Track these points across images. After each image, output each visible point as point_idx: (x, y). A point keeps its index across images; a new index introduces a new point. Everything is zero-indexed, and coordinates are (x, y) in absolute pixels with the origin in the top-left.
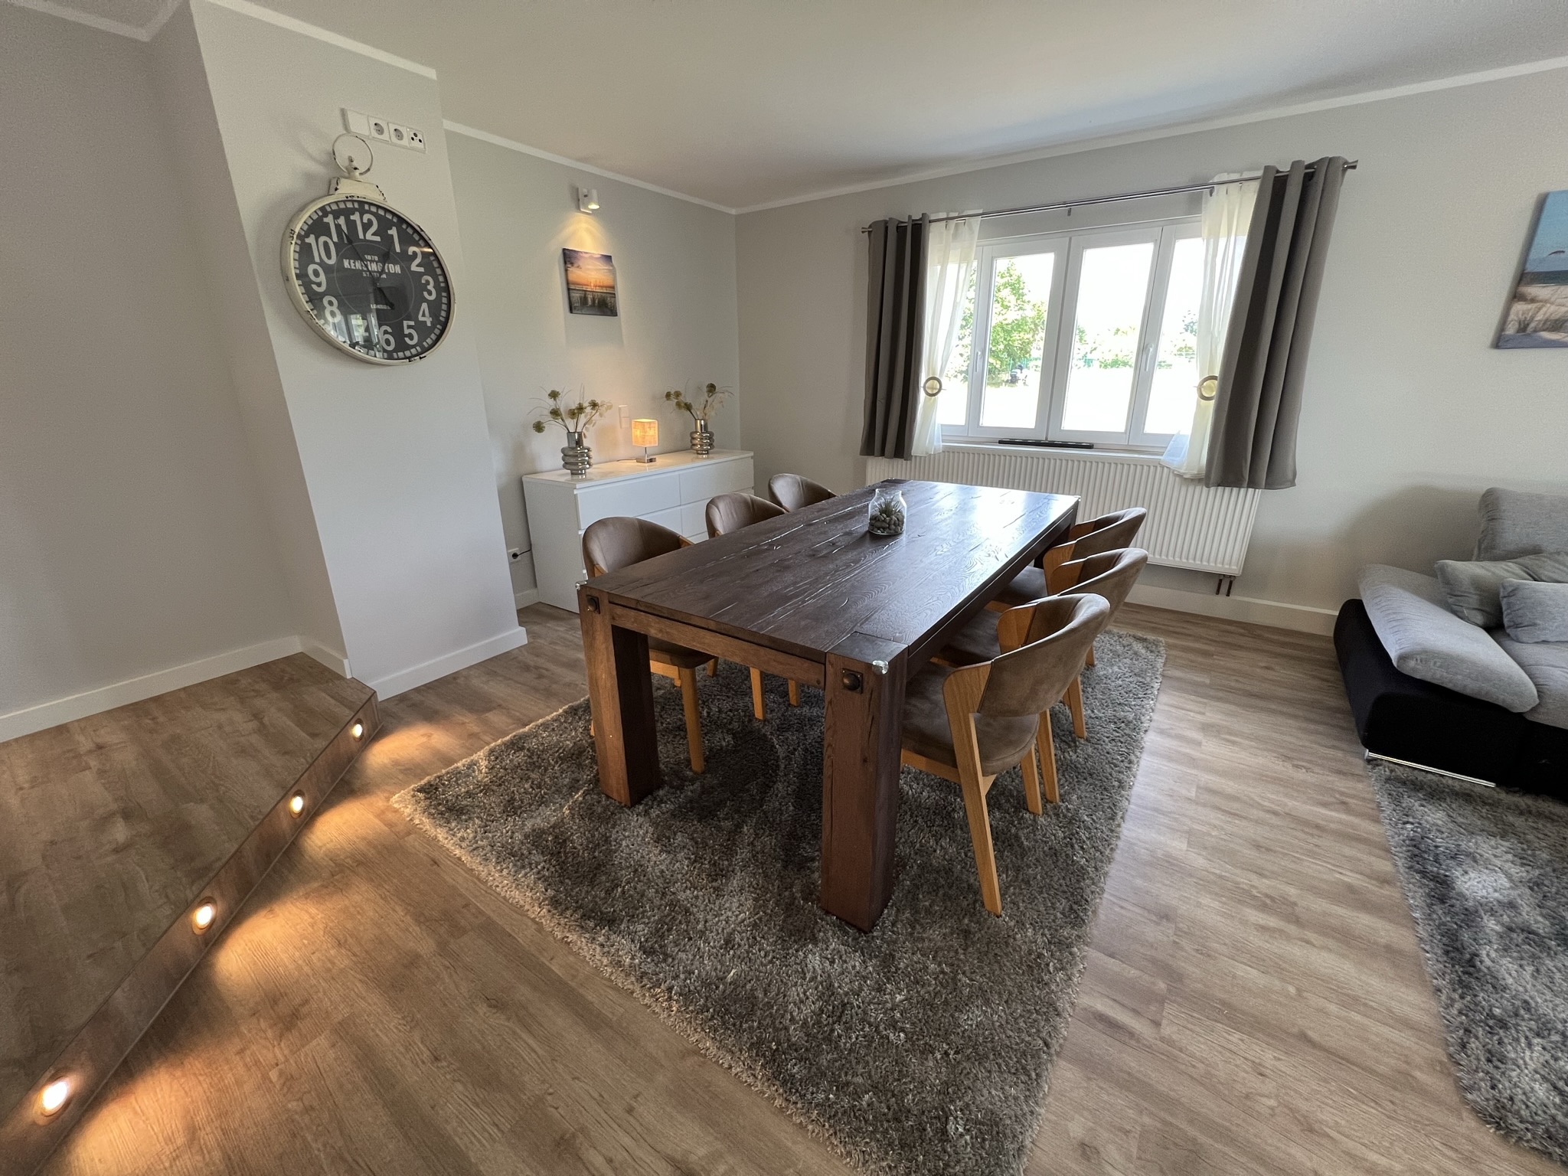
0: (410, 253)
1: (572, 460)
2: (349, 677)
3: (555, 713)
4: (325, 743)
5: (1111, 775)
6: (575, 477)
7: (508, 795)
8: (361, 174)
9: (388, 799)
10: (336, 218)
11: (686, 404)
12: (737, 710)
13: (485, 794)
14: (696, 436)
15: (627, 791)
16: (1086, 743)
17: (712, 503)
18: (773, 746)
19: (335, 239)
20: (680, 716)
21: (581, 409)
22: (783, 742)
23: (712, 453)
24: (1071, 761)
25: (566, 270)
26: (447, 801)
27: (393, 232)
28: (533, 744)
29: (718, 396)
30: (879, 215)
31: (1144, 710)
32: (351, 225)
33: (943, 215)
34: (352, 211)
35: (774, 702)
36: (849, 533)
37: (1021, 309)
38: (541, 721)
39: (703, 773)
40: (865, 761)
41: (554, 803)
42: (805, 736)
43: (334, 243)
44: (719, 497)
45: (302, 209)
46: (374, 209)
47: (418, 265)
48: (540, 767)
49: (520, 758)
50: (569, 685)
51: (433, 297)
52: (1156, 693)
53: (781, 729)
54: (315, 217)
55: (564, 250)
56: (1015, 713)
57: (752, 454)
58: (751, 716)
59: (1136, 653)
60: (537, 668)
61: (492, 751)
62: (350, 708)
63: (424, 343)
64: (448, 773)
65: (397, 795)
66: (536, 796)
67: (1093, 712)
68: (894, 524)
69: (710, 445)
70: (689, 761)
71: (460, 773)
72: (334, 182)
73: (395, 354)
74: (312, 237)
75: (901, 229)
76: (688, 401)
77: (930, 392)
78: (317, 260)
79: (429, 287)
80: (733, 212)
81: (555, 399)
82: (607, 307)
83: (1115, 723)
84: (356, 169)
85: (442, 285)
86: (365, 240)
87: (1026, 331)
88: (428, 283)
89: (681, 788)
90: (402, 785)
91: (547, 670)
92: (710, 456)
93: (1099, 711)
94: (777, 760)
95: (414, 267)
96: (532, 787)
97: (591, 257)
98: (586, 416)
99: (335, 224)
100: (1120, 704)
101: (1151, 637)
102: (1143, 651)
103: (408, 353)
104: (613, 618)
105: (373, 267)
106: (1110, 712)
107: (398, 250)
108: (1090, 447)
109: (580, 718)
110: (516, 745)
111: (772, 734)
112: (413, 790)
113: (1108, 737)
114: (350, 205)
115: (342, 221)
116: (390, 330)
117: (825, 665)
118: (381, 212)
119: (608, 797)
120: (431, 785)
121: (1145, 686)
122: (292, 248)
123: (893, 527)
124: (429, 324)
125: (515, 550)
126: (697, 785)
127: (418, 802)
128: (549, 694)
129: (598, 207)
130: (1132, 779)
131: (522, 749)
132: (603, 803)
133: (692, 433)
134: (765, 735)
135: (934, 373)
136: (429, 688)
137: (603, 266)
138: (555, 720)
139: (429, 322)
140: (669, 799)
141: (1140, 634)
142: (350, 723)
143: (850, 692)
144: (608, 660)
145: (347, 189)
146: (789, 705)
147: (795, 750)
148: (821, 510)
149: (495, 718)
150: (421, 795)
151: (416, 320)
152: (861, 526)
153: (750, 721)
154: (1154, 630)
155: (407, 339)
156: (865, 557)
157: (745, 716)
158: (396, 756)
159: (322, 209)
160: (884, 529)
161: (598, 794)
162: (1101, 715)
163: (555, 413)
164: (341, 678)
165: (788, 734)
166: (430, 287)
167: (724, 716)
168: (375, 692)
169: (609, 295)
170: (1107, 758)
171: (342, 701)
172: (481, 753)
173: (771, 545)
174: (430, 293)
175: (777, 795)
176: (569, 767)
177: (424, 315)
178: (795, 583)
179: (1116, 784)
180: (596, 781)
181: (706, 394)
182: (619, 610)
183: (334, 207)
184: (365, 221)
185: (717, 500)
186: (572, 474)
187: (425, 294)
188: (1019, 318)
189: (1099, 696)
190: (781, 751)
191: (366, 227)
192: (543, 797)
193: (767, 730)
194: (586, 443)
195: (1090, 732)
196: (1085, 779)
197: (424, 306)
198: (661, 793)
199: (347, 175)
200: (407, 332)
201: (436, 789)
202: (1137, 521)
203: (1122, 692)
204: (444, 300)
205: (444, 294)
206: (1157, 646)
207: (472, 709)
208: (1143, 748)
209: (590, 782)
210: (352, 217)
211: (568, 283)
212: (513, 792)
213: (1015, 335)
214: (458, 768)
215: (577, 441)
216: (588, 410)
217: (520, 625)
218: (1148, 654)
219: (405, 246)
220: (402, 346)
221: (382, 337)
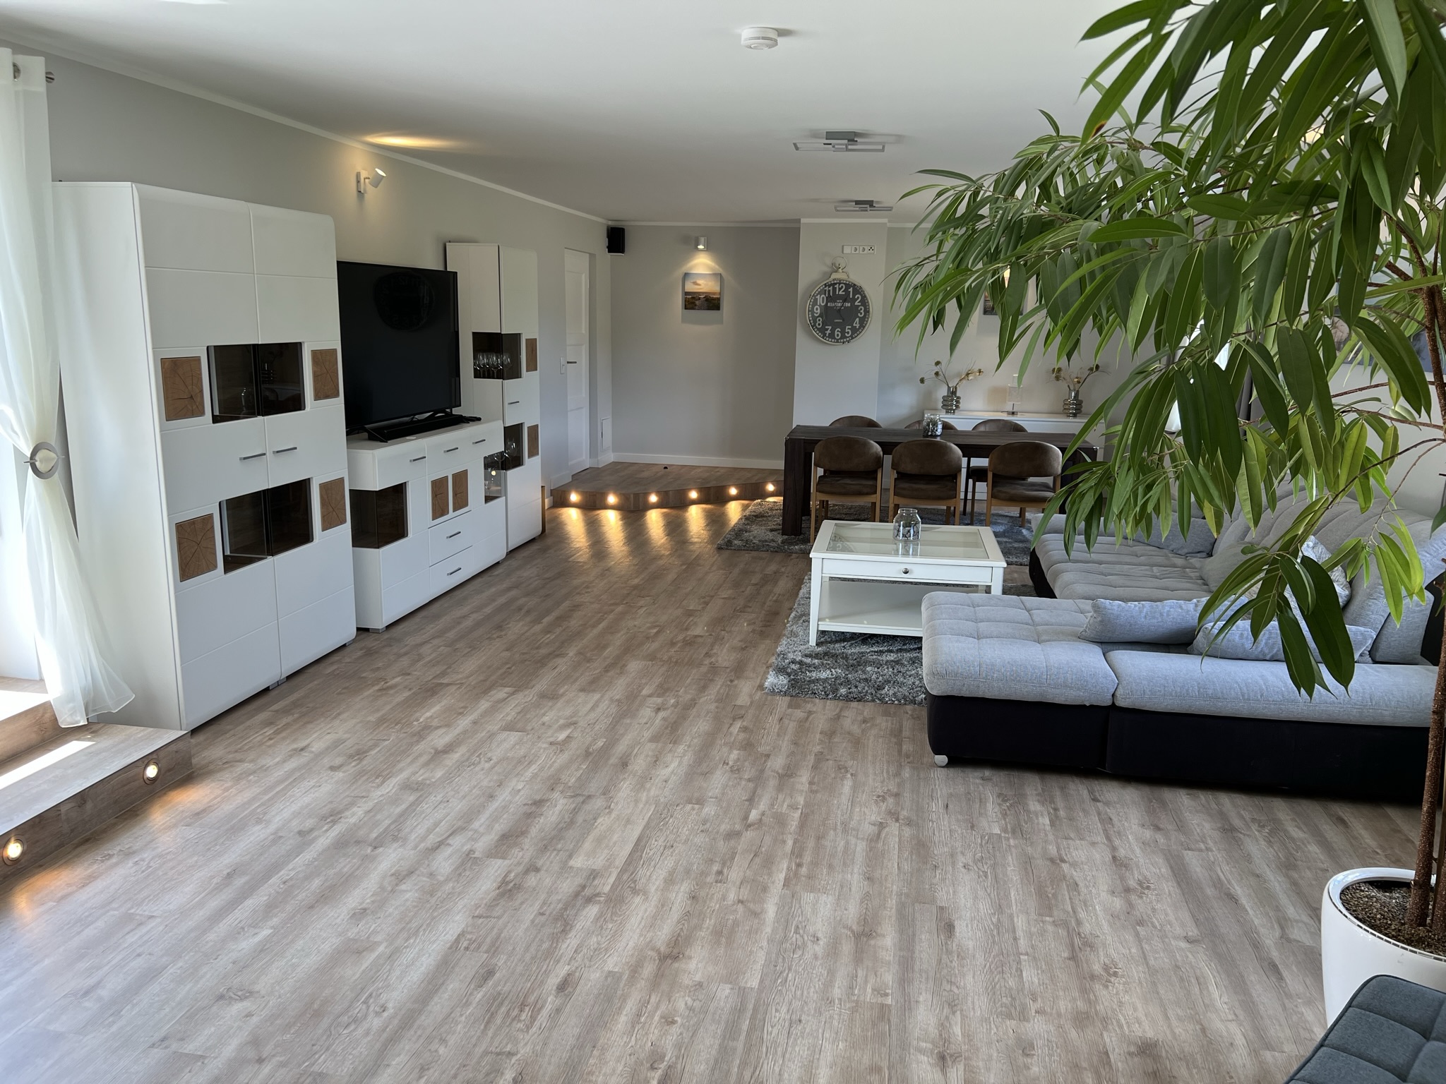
0: (856, 298)
8: (842, 269)
10: (829, 287)
14: (1067, 402)
19: (827, 295)
27: (850, 290)
32: (834, 289)
34: (836, 284)
43: (826, 297)
45: (816, 285)
46: (844, 282)
47: (858, 303)
51: (861, 315)
54: (821, 288)
63: (853, 336)
72: (831, 273)
73: (840, 340)
74: (818, 296)
78: (818, 304)
81: (938, 366)
84: (840, 267)
85: (866, 310)
86: (839, 294)
88: (861, 309)
95: (856, 303)
99: (828, 290)
103: (845, 340)
105: (840, 305)
107: (851, 297)
114: (835, 282)
115: (831, 288)
116: (840, 330)
118: (847, 283)
122: (812, 300)
124: (857, 327)
139: (857, 325)
145: (834, 276)
151: (852, 325)
155: (846, 334)
159: (824, 285)
163: (938, 374)
166: (862, 311)
177: (856, 323)
183: (829, 283)
184: (840, 287)
187: (859, 314)
191: (840, 289)
197: (857, 319)
199: (836, 270)
200: (847, 331)
204: (866, 316)
205: (866, 314)
210: (835, 286)
215: (952, 393)
219: (854, 295)
220: (843, 337)
221: (836, 333)
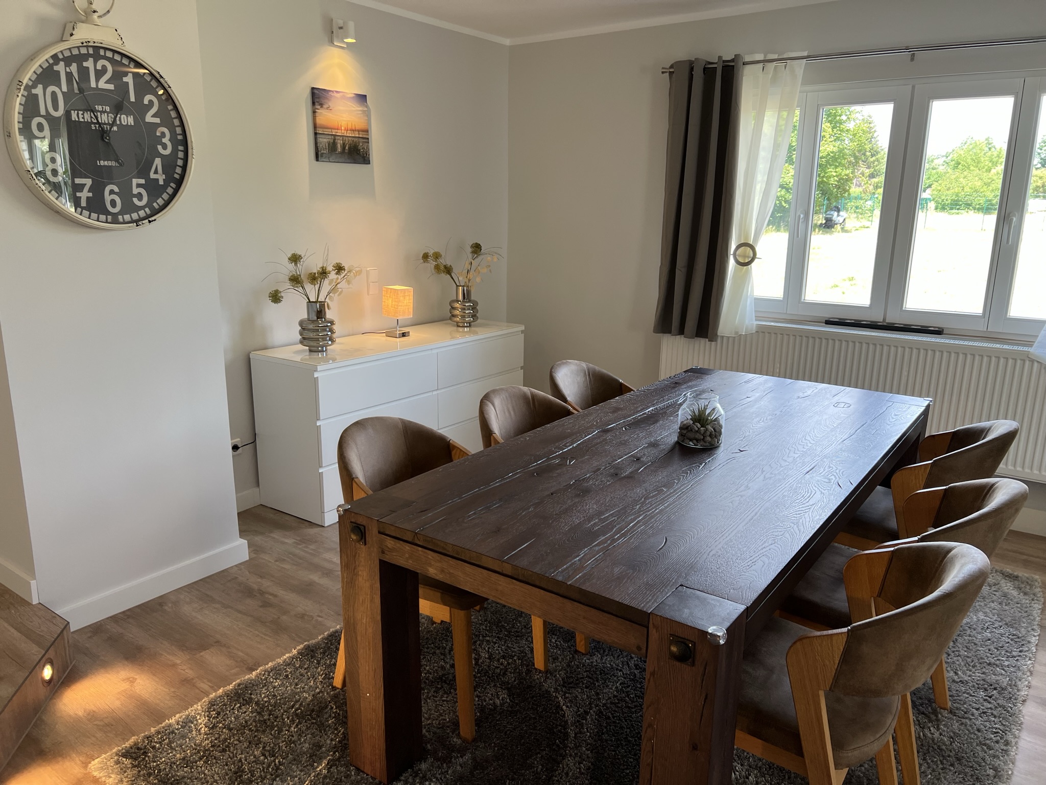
0: (146, 102)
1: (311, 335)
2: (35, 601)
3: (287, 655)
4: (11, 690)
5: (984, 760)
6: (315, 355)
7: (234, 763)
8: (100, 17)
9: (85, 765)
10: (68, 64)
11: (445, 267)
12: (512, 657)
13: (206, 762)
14: (457, 305)
15: (384, 763)
16: (951, 716)
17: (486, 400)
18: (559, 707)
19: (65, 88)
20: (442, 663)
21: (324, 273)
22: (571, 701)
23: (475, 326)
24: (933, 740)
25: (314, 112)
26: (160, 771)
27: (129, 79)
28: (263, 695)
29: (485, 258)
30: (682, 53)
31: (1020, 674)
32: (84, 72)
33: (759, 57)
34: (85, 57)
35: (557, 647)
36: (654, 445)
37: (837, 139)
38: (270, 664)
39: (474, 740)
40: (695, 747)
41: (293, 777)
42: (597, 694)
43: (63, 93)
44: (494, 391)
45: (32, 58)
46: (109, 54)
47: (154, 116)
48: (272, 728)
49: (247, 713)
50: (302, 616)
51: (168, 152)
52: (1034, 649)
53: (569, 683)
54: (46, 65)
55: (313, 89)
56: (877, 693)
57: (523, 328)
58: (529, 664)
59: (1005, 595)
60: (262, 593)
61: (212, 704)
62: (39, 644)
63: (155, 204)
64: (158, 732)
65: (96, 761)
66: (269, 766)
67: (956, 673)
68: (711, 435)
69: (474, 316)
70: (456, 724)
71: (173, 732)
72: (69, 26)
73: (120, 217)
74: (40, 86)
75: (709, 71)
76: (449, 263)
77: (741, 260)
78: (43, 112)
79: (164, 140)
80: (507, 42)
81: (296, 264)
82: (359, 154)
83: (986, 690)
84: (94, 12)
85: (180, 137)
86: (97, 88)
87: (843, 165)
88: (163, 135)
89: (447, 760)
90: (101, 746)
91: (275, 596)
92: (473, 329)
93: (964, 673)
94: (565, 725)
95: (149, 118)
96: (264, 755)
97: (344, 97)
98: (330, 284)
99: (67, 73)
100: (989, 664)
101: (1022, 573)
102: (1015, 593)
103: (135, 216)
104: (383, 552)
105: (104, 118)
106: (978, 675)
107: (133, 99)
108: (939, 332)
109: (318, 663)
110: (241, 696)
111: (556, 690)
112: (117, 754)
113: (977, 709)
114: (84, 51)
115: (74, 68)
116: (116, 189)
117: (648, 628)
118: (117, 57)
119: (358, 770)
120: (138, 749)
121: (1020, 641)
122: (18, 100)
123: (708, 439)
124: (161, 182)
125: (237, 441)
126: (468, 756)
127: (123, 771)
128: (278, 628)
129: (355, 41)
130: (1011, 766)
131: (248, 702)
132: (353, 778)
133: (453, 301)
134: (547, 692)
135: (747, 236)
136: (129, 617)
137: (357, 108)
138: (288, 664)
139: (161, 178)
140: (434, 775)
141: (1009, 569)
142: (40, 665)
143: (678, 664)
144: (372, 600)
145: (84, 33)
146: (576, 651)
147: (586, 713)
148: (616, 410)
149: (214, 659)
150: (127, 762)
151: (147, 178)
152: (668, 434)
153: (528, 672)
154: (1026, 564)
155: (135, 200)
156: (679, 479)
157: (522, 665)
158: (93, 708)
159: (55, 57)
160: (697, 440)
161: (346, 766)
162: (966, 678)
163: (295, 280)
164: (26, 603)
165: (576, 692)
166: (166, 140)
167: (496, 664)
168: (68, 623)
169: (361, 140)
170: (978, 738)
171: (29, 634)
172: (198, 706)
173: (563, 457)
174: (165, 147)
175: (567, 774)
176: (308, 728)
177: (156, 172)
178: (600, 513)
179: (991, 772)
180: (343, 746)
181: (470, 255)
182: (390, 543)
183: (67, 54)
184: (99, 67)
185: (492, 395)
186: (310, 351)
187: (160, 147)
188: (835, 149)
189: (963, 653)
190: (569, 713)
191: (99, 74)
192: (278, 768)
193: (549, 685)
194: (329, 315)
195: (954, 701)
196: (952, 765)
197: (158, 162)
198: (424, 766)
199: (84, 18)
200: (135, 191)
201: (145, 753)
202: (1007, 439)
203: (992, 647)
204: (181, 155)
205: (181, 148)
206: (1031, 586)
207: (183, 646)
208: (1022, 723)
209: (335, 749)
210: (85, 64)
211: (315, 127)
212: (240, 760)
213: (831, 171)
214: (170, 725)
215: (319, 311)
216: (333, 275)
217: (241, 537)
218: (1021, 596)
219: (140, 95)
220: (129, 207)
221: (108, 198)
